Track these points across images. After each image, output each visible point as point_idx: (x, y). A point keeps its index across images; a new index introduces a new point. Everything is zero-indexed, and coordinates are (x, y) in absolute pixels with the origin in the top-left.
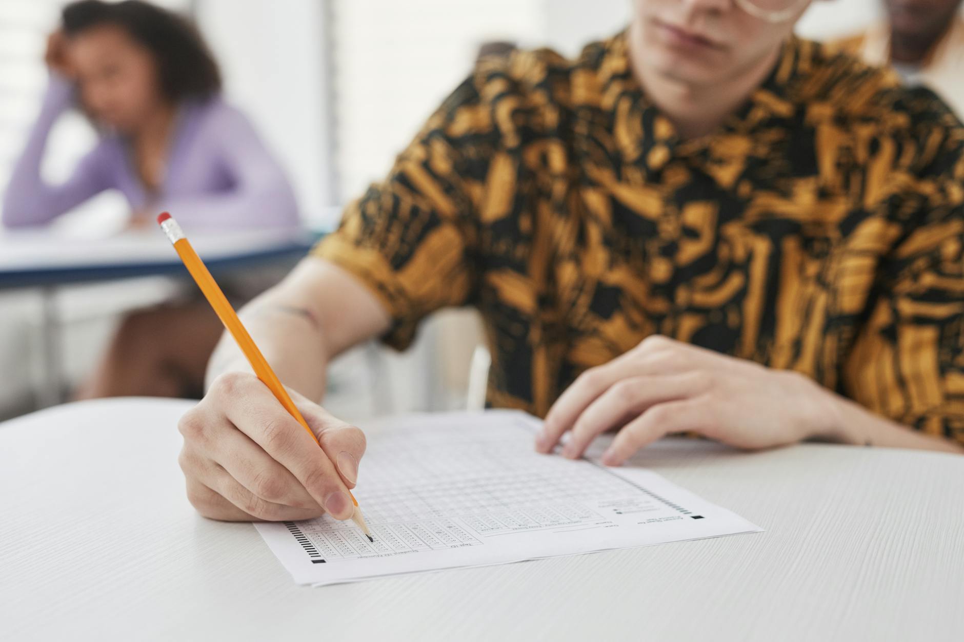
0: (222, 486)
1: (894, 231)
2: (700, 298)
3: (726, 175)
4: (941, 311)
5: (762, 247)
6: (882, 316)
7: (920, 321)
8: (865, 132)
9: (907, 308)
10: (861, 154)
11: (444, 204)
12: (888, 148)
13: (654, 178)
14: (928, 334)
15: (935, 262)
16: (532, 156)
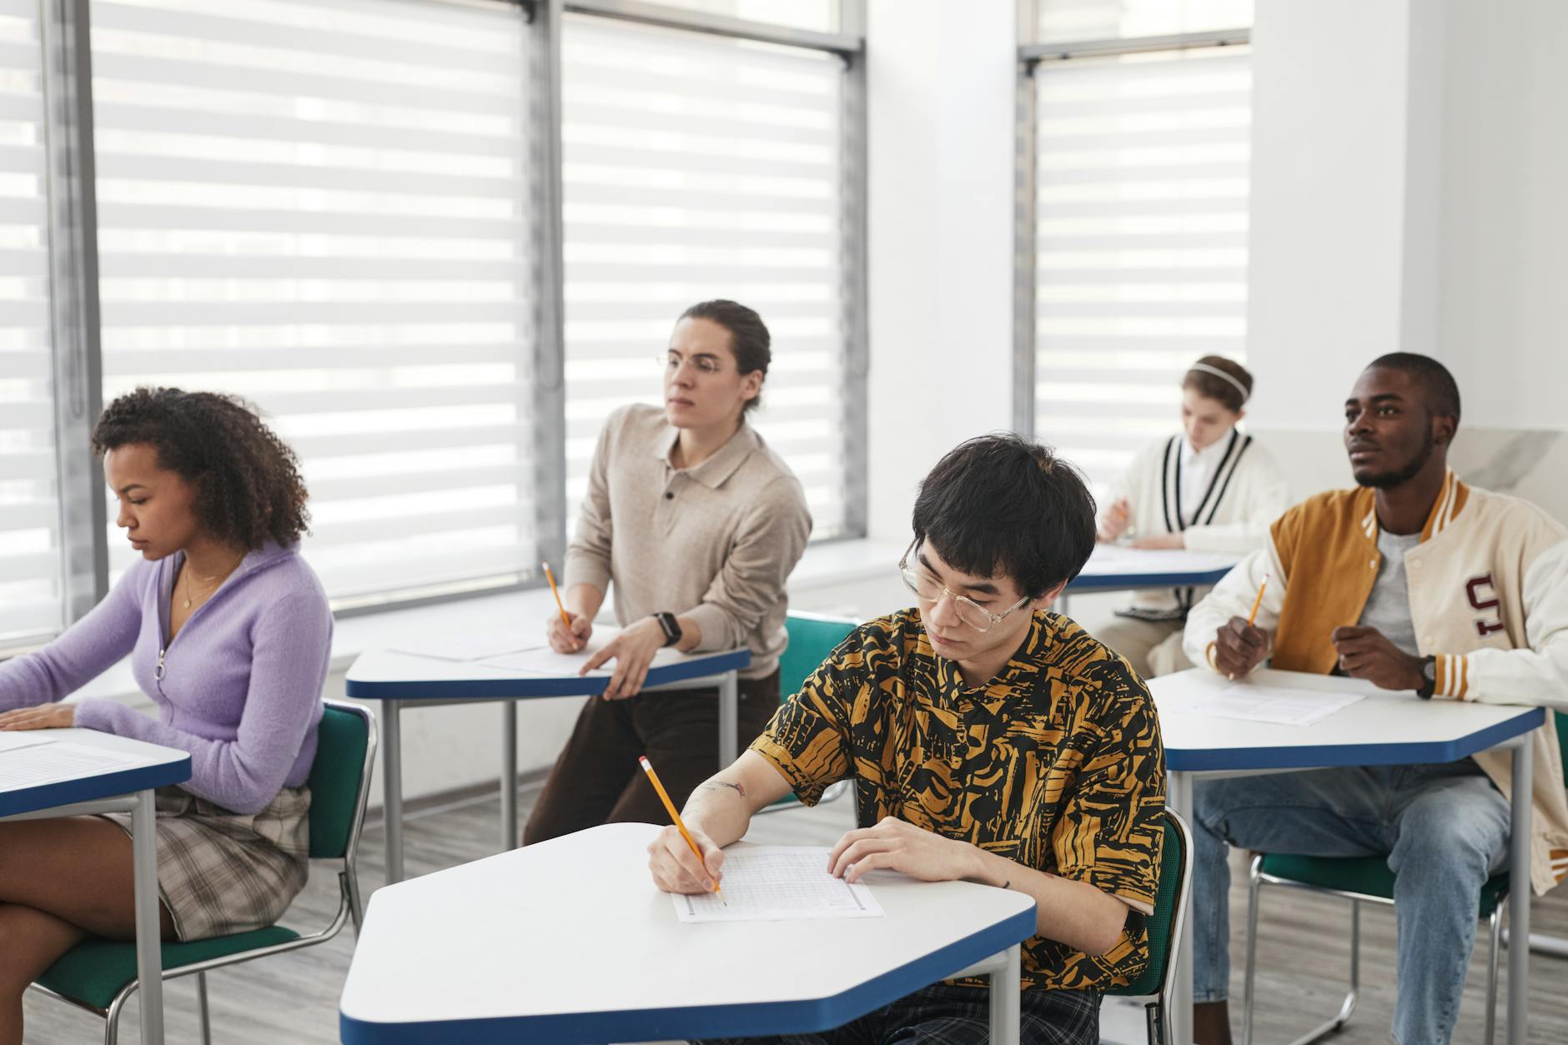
0: (663, 875)
1: (1080, 756)
2: (977, 782)
3: (993, 708)
4: (1103, 807)
5: (1015, 753)
6: (1071, 808)
7: (1092, 812)
8: (1076, 690)
9: (1083, 803)
10: (1073, 704)
11: (828, 715)
12: (1087, 699)
13: (954, 706)
14: (1096, 820)
15: (1103, 778)
16: (886, 686)
